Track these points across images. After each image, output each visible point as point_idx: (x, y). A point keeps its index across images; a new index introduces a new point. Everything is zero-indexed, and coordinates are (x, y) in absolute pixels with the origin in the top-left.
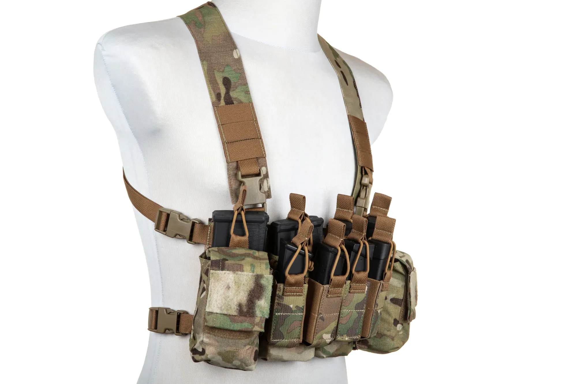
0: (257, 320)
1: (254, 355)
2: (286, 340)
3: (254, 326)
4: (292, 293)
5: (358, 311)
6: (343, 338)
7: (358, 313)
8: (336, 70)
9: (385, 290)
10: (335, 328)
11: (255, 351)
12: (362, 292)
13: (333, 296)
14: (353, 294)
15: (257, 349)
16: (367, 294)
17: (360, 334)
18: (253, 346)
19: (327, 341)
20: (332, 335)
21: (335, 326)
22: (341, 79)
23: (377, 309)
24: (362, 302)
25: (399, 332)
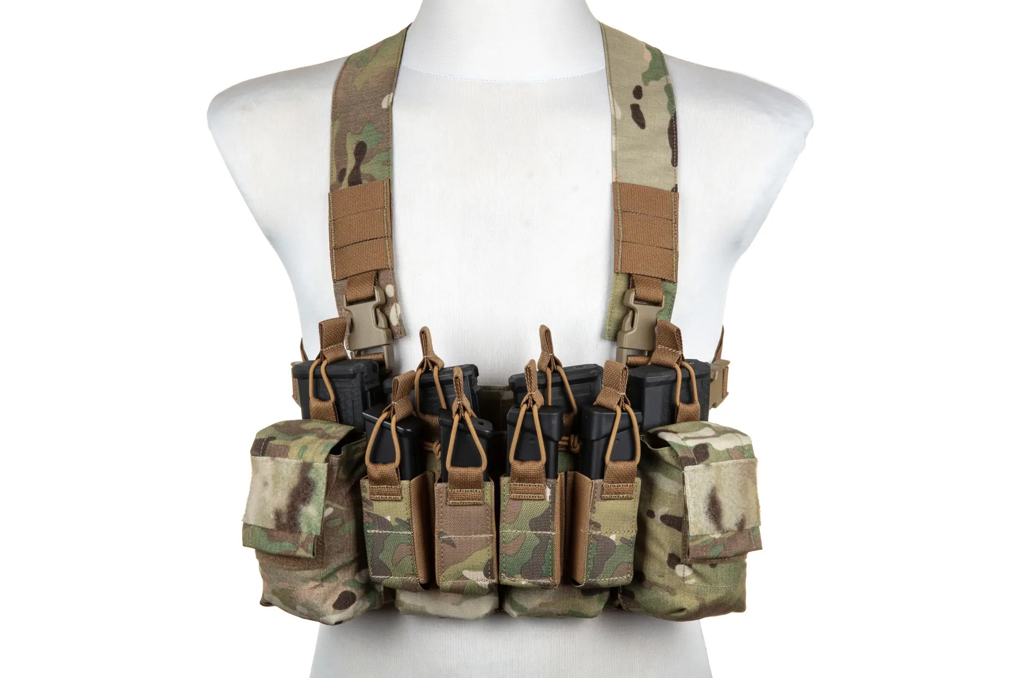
0: (303, 537)
1: (337, 598)
2: (396, 578)
3: (298, 549)
4: (383, 496)
5: (539, 532)
6: (514, 581)
7: (539, 536)
8: (616, 104)
9: (618, 497)
10: (491, 560)
11: (339, 592)
12: (537, 498)
13: (462, 504)
14: (520, 502)
15: (349, 589)
16: (553, 502)
17: (553, 575)
18: (334, 584)
19: (479, 583)
20: (488, 573)
21: (490, 557)
22: (623, 118)
23: (599, 532)
24: (542, 516)
25: (684, 579)
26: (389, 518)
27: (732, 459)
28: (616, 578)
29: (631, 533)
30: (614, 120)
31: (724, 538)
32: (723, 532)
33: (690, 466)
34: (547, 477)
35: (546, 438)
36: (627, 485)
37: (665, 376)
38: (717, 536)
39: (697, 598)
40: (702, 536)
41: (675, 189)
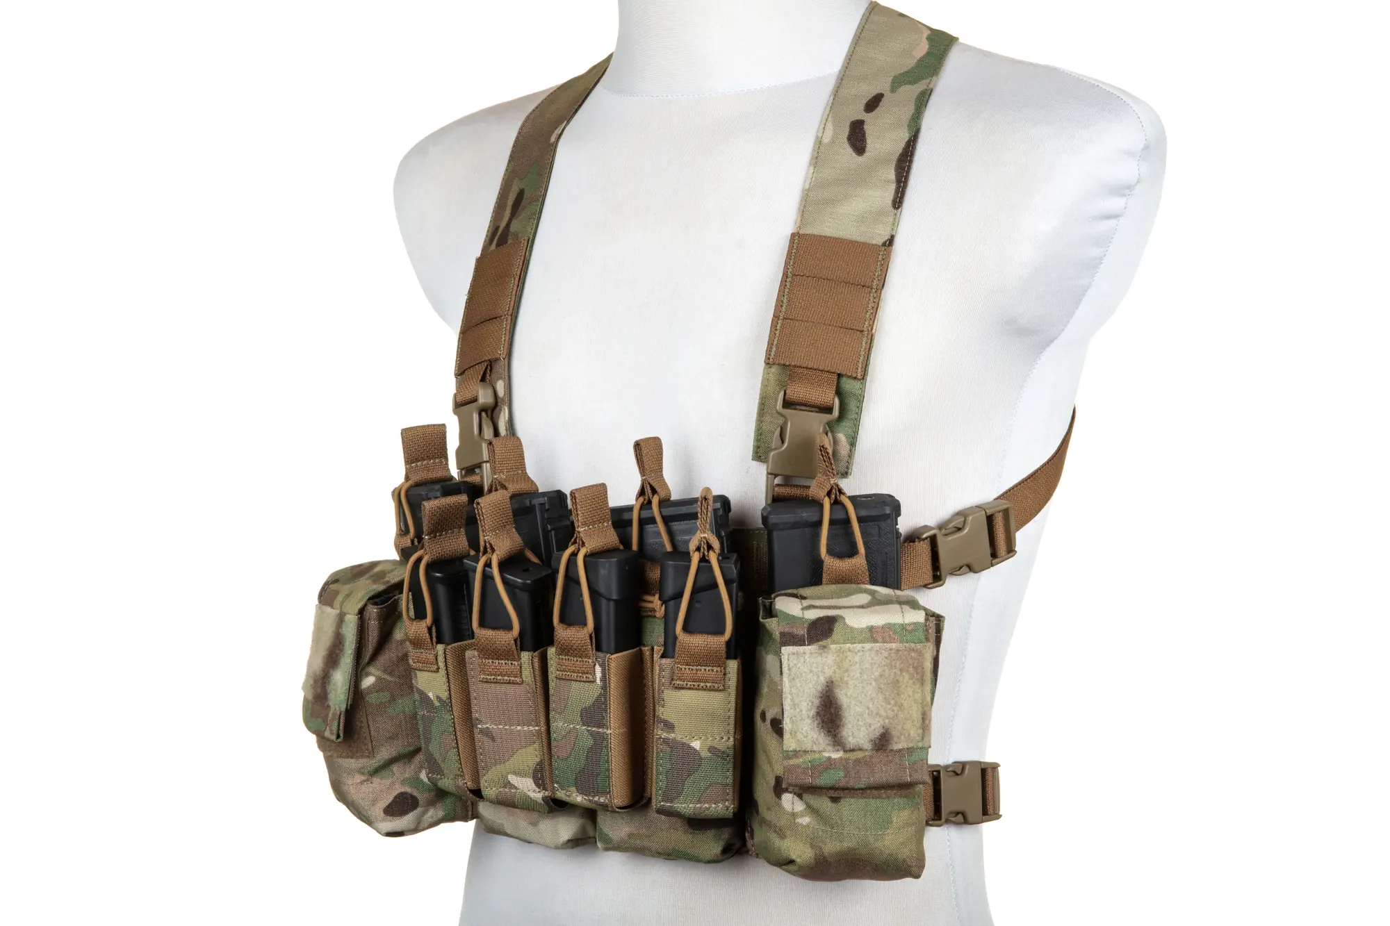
0: (331, 713)
2: (448, 779)
5: (592, 729)
6: (569, 796)
7: (592, 734)
8: (830, 119)
9: (698, 686)
10: (541, 763)
11: (395, 793)
12: (584, 679)
13: (495, 680)
14: (569, 683)
15: (408, 790)
16: (605, 687)
17: (610, 792)
18: (388, 782)
19: (529, 793)
20: (540, 782)
21: (538, 760)
22: (833, 142)
23: (673, 735)
24: (593, 705)
25: (794, 815)
26: (430, 695)
27: (875, 641)
28: (706, 805)
29: (726, 740)
30: (819, 143)
31: (847, 760)
32: (845, 751)
33: (789, 647)
34: (598, 649)
35: (594, 593)
36: (713, 670)
37: (806, 514)
38: (837, 755)
39: (812, 846)
40: (806, 752)
41: (890, 242)
